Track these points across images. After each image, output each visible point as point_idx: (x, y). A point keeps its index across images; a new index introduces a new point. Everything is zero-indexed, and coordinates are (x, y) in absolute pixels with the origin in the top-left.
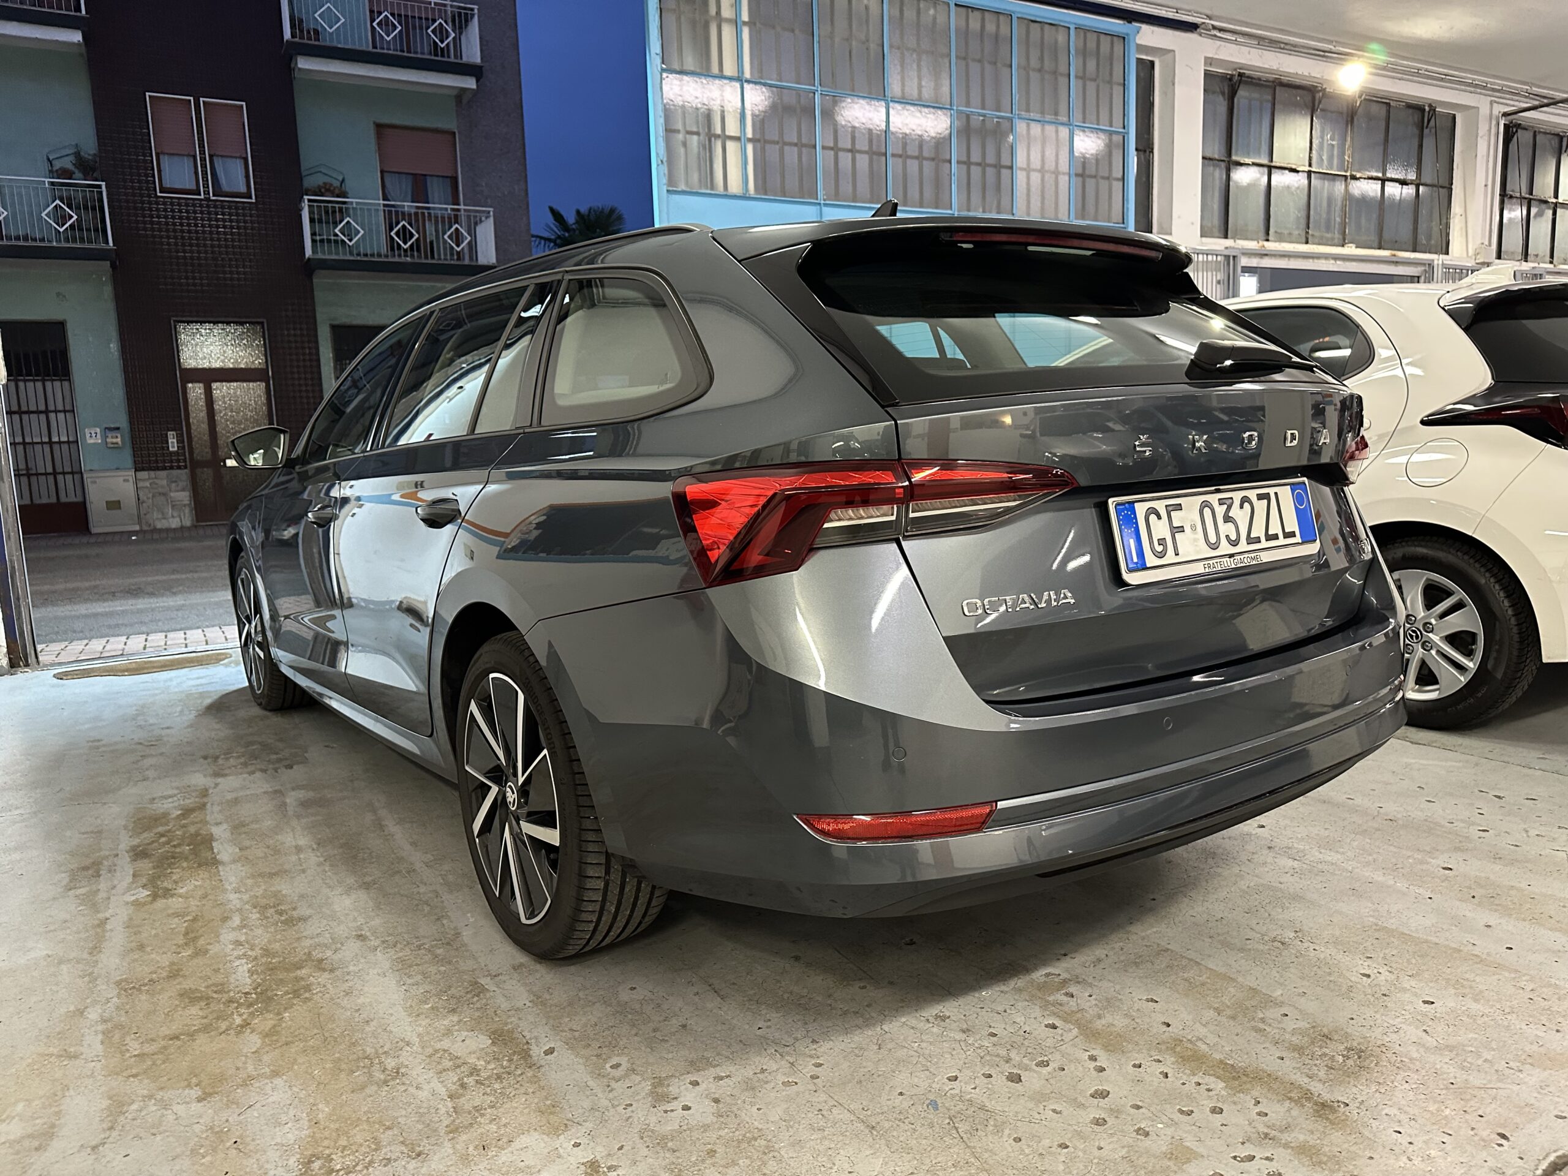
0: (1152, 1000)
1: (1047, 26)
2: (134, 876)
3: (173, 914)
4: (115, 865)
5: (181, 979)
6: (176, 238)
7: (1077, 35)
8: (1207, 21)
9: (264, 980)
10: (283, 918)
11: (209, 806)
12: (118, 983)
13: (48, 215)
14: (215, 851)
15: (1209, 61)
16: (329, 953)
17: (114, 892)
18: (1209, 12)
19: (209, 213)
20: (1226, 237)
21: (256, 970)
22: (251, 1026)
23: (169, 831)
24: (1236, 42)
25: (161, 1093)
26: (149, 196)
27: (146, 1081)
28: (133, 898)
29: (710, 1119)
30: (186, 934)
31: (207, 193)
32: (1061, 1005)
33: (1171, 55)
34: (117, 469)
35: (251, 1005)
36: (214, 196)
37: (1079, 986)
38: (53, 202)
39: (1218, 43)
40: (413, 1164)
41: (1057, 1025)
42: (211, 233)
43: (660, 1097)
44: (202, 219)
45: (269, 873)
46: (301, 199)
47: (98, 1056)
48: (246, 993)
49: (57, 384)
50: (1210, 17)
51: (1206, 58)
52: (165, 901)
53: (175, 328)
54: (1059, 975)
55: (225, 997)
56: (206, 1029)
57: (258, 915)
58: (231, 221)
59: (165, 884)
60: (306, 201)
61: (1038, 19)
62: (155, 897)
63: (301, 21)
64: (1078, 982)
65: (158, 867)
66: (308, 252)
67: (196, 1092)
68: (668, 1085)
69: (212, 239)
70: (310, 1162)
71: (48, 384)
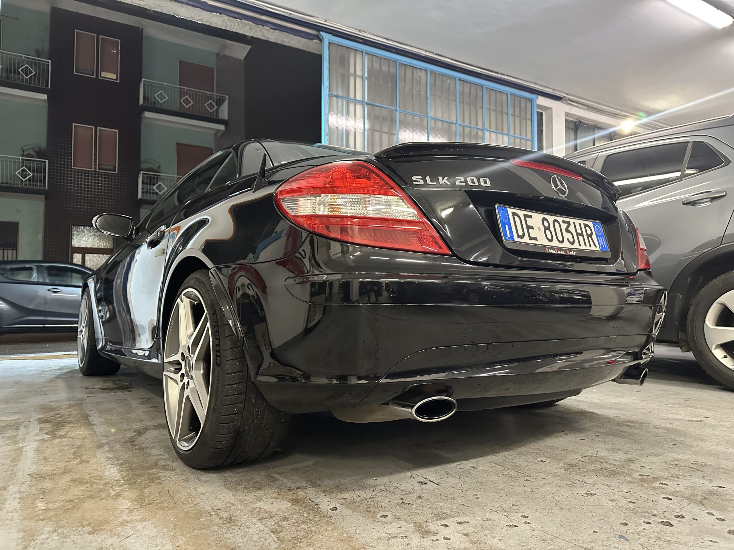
0: (719, 487)
1: (498, 93)
2: (40, 429)
3: (65, 445)
4: (29, 425)
5: (73, 473)
6: (78, 187)
7: (511, 97)
8: (567, 96)
9: (128, 474)
10: (136, 447)
11: (84, 404)
12: (31, 475)
13: (19, 173)
14: (90, 420)
15: (567, 114)
17: (27, 436)
18: (567, 92)
19: (95, 177)
21: (122, 470)
22: (123, 496)
23: (61, 413)
24: (578, 107)
25: (62, 530)
26: (68, 168)
27: (50, 523)
28: (41, 438)
29: (467, 545)
30: (75, 453)
31: (95, 168)
32: (663, 489)
33: (550, 110)
35: (121, 486)
36: (98, 169)
37: (667, 481)
38: (22, 167)
39: (570, 107)
41: (670, 498)
42: (95, 186)
43: (424, 533)
44: (92, 179)
46: (139, 173)
47: (16, 510)
48: (117, 480)
49: (10, 251)
50: (567, 94)
51: (566, 113)
52: (60, 440)
53: (72, 228)
54: (648, 475)
55: (103, 482)
56: (91, 497)
57: (120, 446)
58: (105, 181)
59: (60, 433)
60: (141, 174)
61: (495, 89)
62: (54, 438)
63: (148, 98)
64: (664, 479)
65: (55, 426)
66: (140, 196)
67: (87, 529)
68: (427, 526)
69: (95, 189)
71: (6, 251)
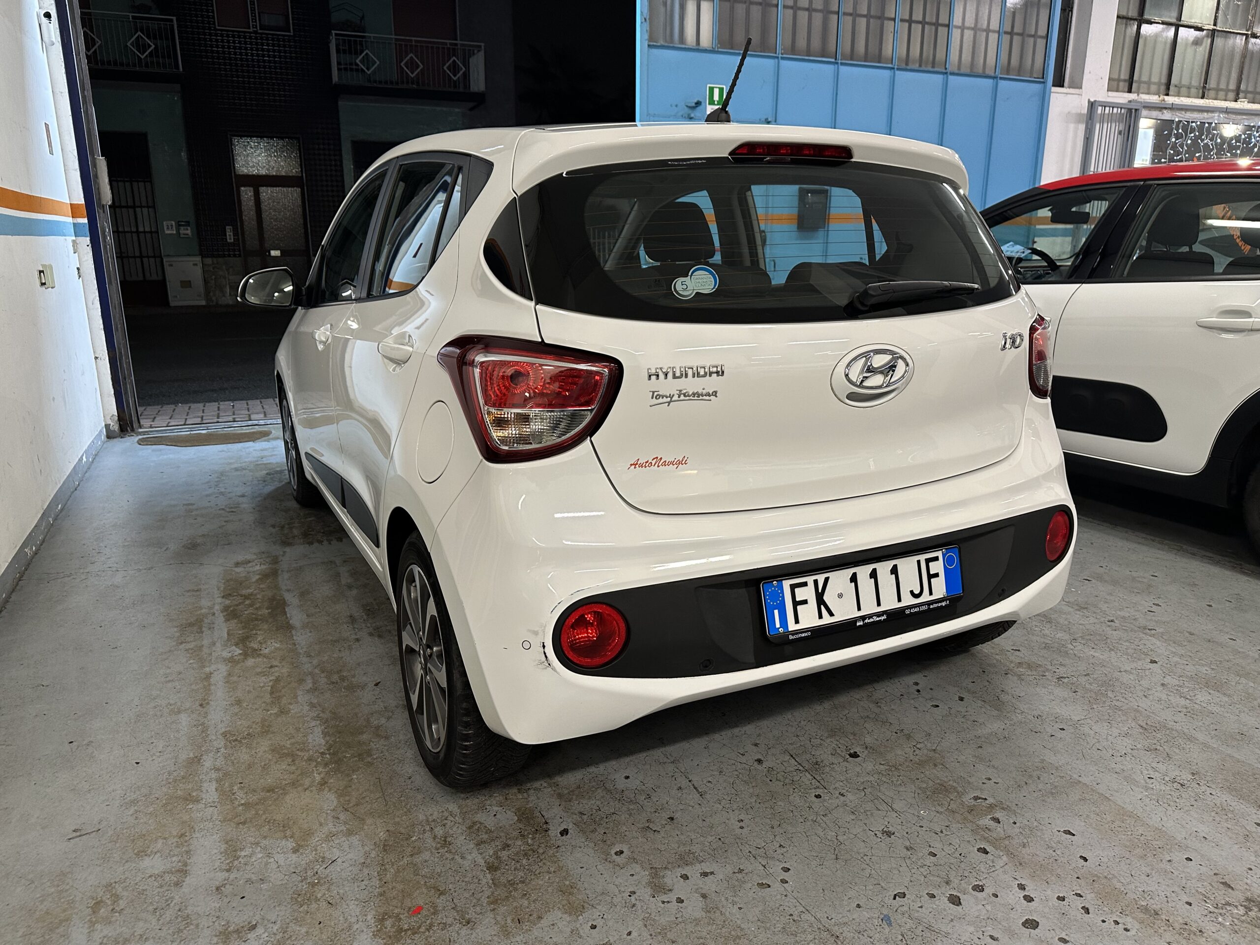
0: (1068, 832)
2: (228, 634)
3: (261, 673)
4: (213, 623)
5: (271, 735)
6: (231, 65)
9: (335, 742)
10: (345, 684)
11: (280, 572)
12: (224, 734)
13: (132, 44)
14: (288, 615)
16: (383, 721)
17: (214, 649)
19: (257, 44)
20: (1130, 91)
21: (328, 732)
22: (329, 785)
23: (251, 594)
25: (264, 842)
26: (210, 29)
27: (253, 829)
28: (230, 655)
29: (699, 914)
30: (272, 693)
31: (255, 26)
32: (989, 830)
34: (189, 255)
35: (326, 765)
36: (260, 29)
37: (1005, 813)
38: (136, 32)
40: (464, 931)
41: (988, 850)
42: (258, 61)
43: (658, 888)
44: (252, 49)
45: (331, 641)
46: (330, 33)
47: (214, 802)
48: (322, 753)
49: (142, 184)
52: (253, 660)
53: (231, 141)
54: (986, 799)
55: (306, 755)
56: (294, 784)
57: (326, 680)
58: (274, 51)
59: (252, 645)
60: (334, 35)
62: (245, 655)
64: (1003, 809)
65: (246, 627)
66: (336, 77)
67: (291, 844)
68: (664, 877)
69: (259, 67)
70: (383, 919)
71: (136, 185)
